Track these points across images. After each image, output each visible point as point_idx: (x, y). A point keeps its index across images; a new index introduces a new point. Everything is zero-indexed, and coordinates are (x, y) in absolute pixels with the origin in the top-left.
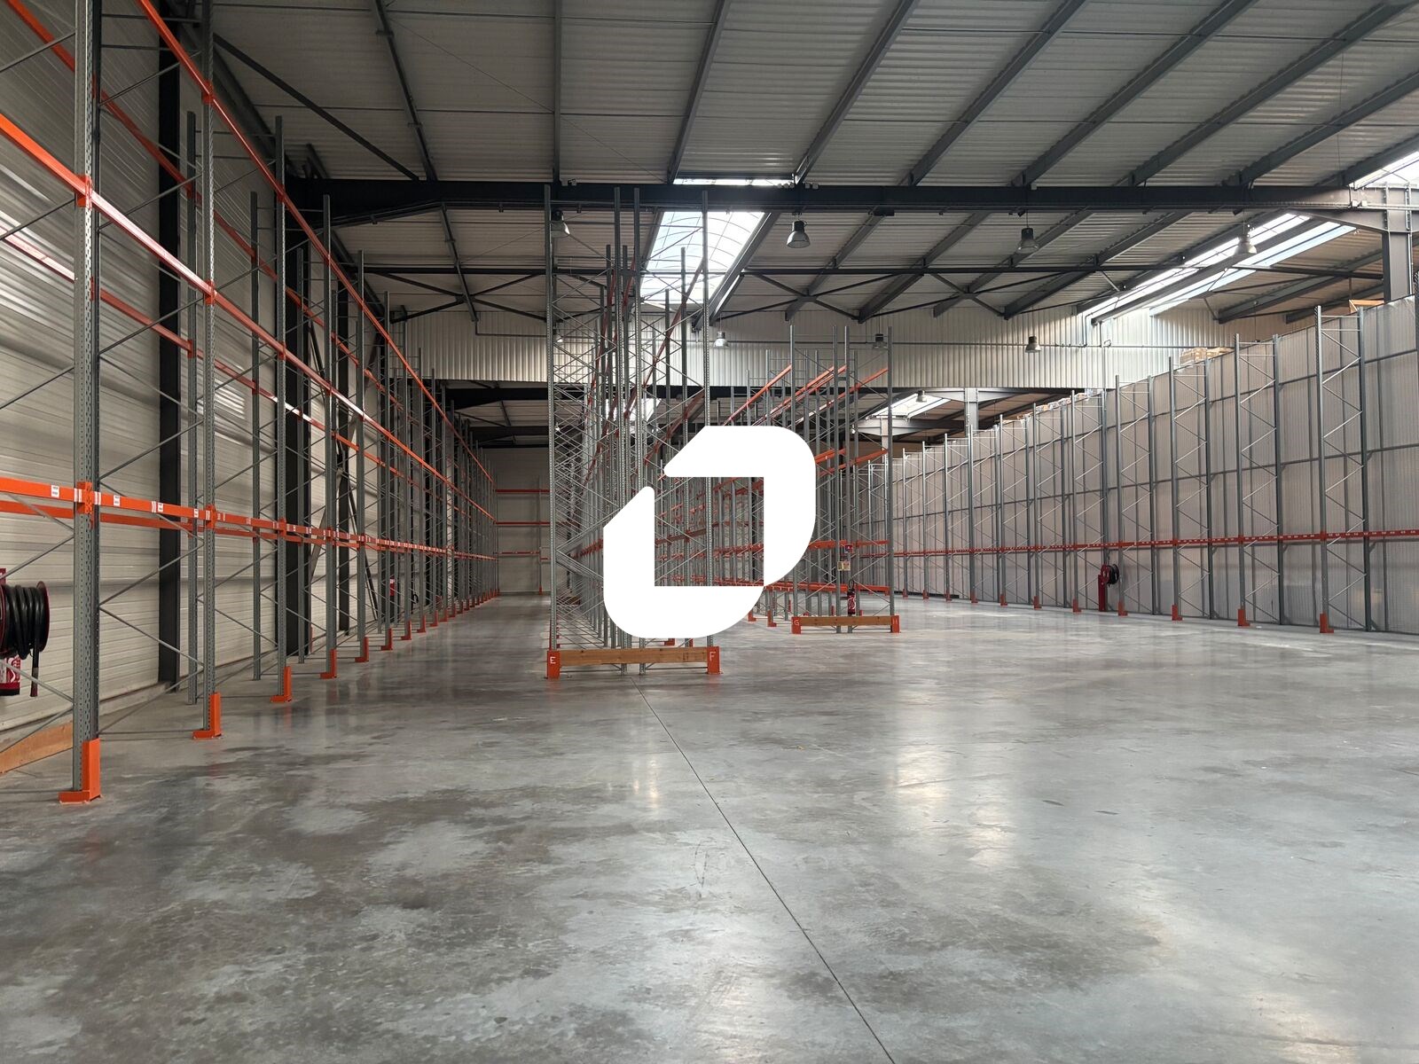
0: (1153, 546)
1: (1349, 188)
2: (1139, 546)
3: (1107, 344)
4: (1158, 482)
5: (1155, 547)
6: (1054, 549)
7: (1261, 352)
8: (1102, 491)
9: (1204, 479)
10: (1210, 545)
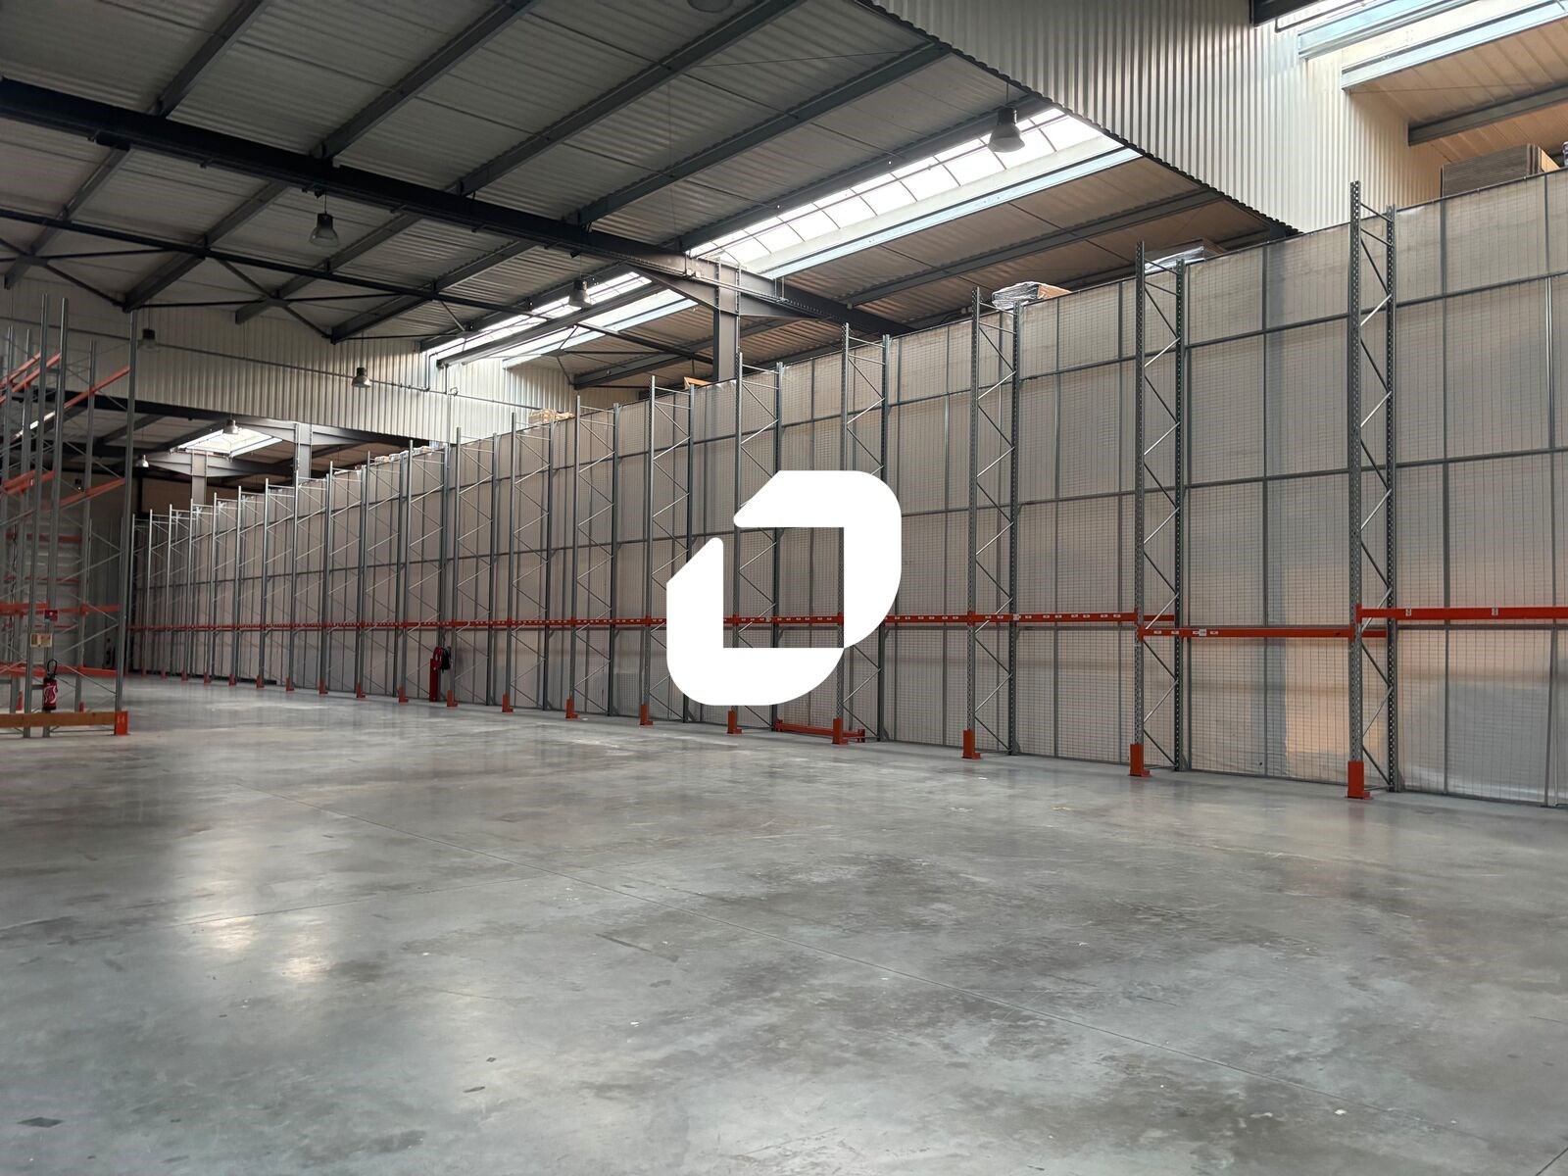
0: (490, 626)
1: (684, 255)
2: (475, 626)
3: (453, 392)
4: (499, 555)
5: (492, 627)
6: (386, 627)
7: (603, 420)
8: (440, 561)
9: (545, 554)
10: (547, 627)
